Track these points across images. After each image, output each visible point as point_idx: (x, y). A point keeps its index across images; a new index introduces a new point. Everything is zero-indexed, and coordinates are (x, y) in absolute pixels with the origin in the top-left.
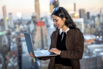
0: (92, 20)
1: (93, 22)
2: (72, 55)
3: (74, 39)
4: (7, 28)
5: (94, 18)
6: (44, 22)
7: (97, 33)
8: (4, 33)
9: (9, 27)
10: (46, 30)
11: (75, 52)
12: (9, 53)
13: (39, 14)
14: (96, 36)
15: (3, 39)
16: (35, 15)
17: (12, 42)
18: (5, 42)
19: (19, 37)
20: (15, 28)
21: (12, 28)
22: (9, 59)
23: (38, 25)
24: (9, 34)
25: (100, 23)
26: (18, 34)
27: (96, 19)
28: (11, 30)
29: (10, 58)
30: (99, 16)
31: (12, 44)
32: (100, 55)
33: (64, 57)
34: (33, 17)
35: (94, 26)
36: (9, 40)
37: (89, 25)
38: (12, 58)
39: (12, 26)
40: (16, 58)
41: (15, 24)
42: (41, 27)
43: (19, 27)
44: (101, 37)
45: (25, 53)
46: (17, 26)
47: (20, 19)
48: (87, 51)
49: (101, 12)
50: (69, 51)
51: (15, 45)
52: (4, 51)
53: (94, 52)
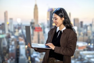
0: (84, 28)
1: (85, 30)
2: (64, 51)
3: (68, 37)
4: (7, 32)
5: (86, 27)
6: (41, 28)
7: (89, 41)
8: (4, 36)
9: (9, 31)
10: (43, 35)
11: (67, 49)
12: (7, 55)
13: (37, 20)
14: (88, 44)
15: (3, 41)
16: (34, 21)
17: (11, 45)
18: (4, 44)
19: (18, 40)
20: (15, 32)
21: (12, 32)
22: (7, 61)
23: (36, 31)
24: (8, 37)
25: (92, 32)
26: (17, 37)
27: (89, 28)
28: (11, 34)
29: (8, 59)
30: (91, 25)
31: (11, 46)
32: (91, 61)
33: (57, 52)
34: (32, 23)
35: (86, 34)
36: (8, 42)
37: (82, 33)
38: (10, 59)
39: (12, 30)
40: (14, 60)
41: (15, 28)
42: (38, 33)
43: (18, 31)
44: (92, 44)
45: (22, 55)
46: (17, 30)
47: (20, 24)
48: (79, 57)
49: (93, 22)
50: (63, 48)
51: (14, 48)
52: (2, 53)
53: (86, 58)
